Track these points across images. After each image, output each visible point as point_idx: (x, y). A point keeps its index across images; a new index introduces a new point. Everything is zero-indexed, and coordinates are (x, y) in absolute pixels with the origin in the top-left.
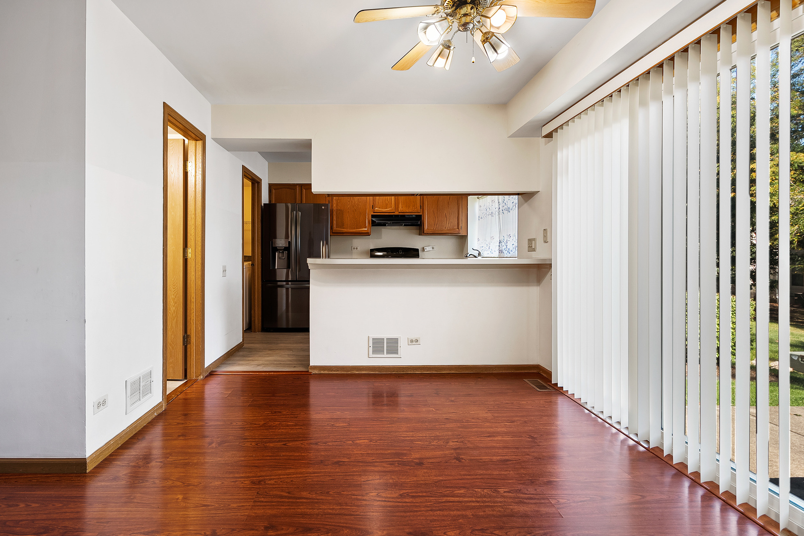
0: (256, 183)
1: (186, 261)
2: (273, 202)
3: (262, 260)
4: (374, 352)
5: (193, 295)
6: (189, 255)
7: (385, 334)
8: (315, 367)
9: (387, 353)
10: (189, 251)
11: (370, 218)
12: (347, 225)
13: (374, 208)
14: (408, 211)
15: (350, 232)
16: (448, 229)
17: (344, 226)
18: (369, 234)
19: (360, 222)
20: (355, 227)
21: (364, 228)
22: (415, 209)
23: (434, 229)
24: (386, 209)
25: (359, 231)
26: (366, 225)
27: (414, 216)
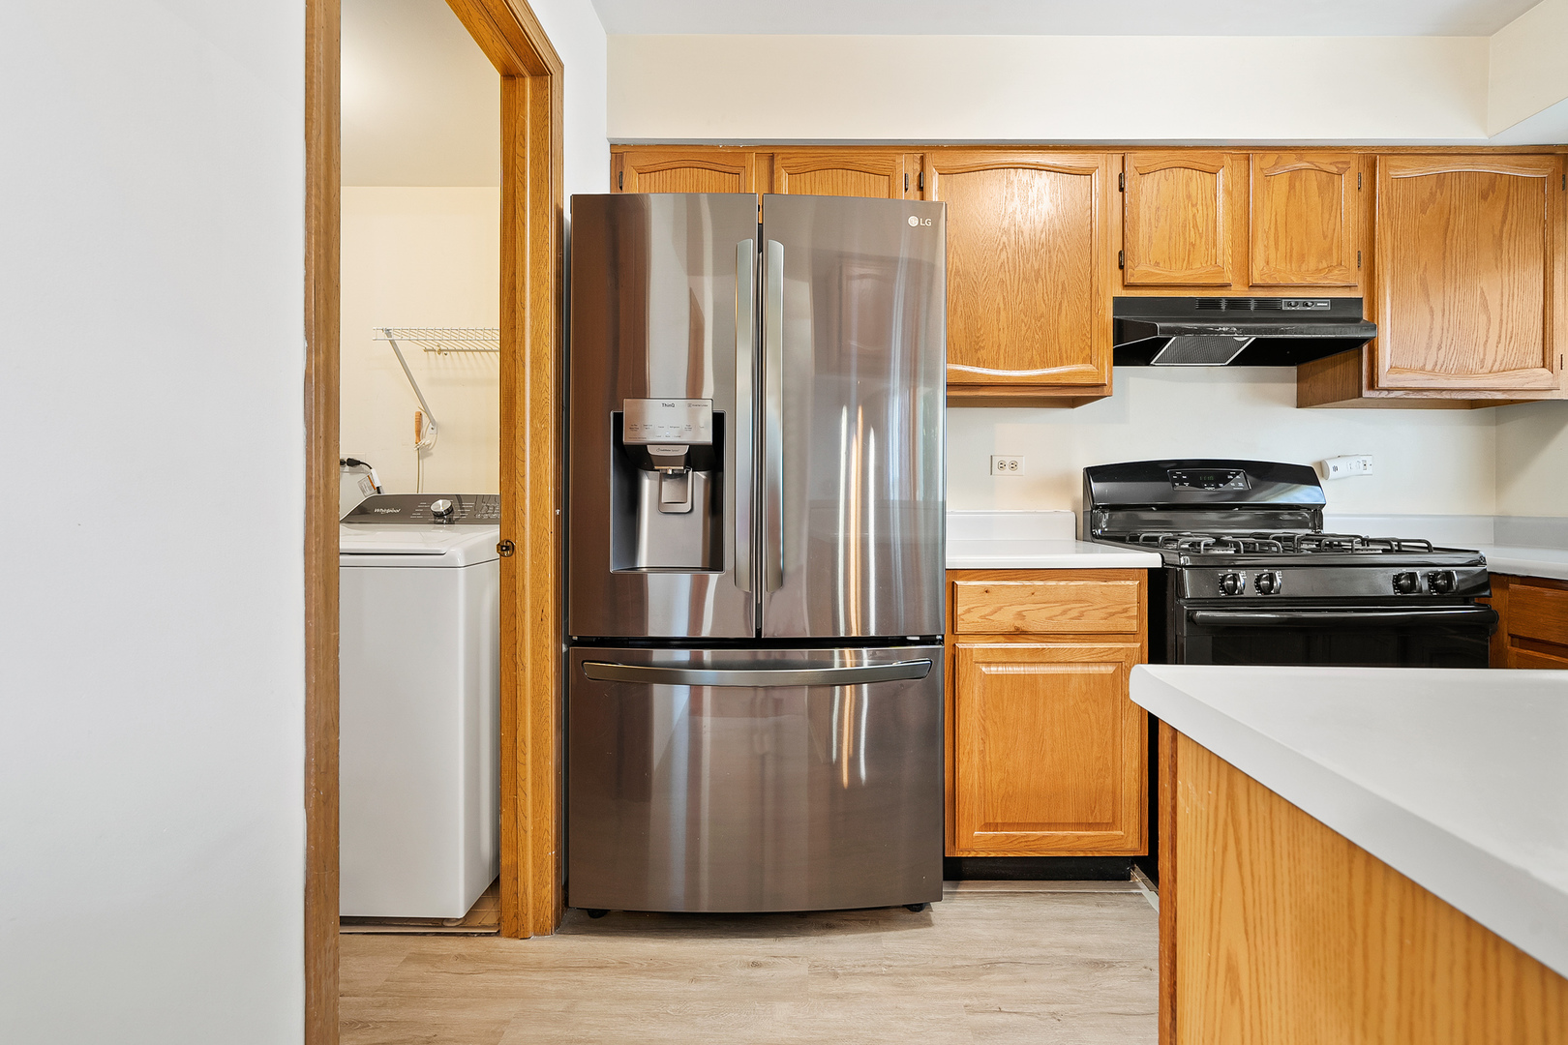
11: (1109, 316)
12: (996, 348)
13: (1128, 264)
14: (1296, 281)
15: (1012, 381)
16: (1495, 368)
17: (983, 353)
18: (1103, 392)
19: (1061, 330)
20: (1037, 358)
21: (1081, 360)
22: (1330, 268)
23: (1429, 367)
24: (1189, 272)
25: (1054, 374)
26: (1088, 349)
27: (1324, 306)
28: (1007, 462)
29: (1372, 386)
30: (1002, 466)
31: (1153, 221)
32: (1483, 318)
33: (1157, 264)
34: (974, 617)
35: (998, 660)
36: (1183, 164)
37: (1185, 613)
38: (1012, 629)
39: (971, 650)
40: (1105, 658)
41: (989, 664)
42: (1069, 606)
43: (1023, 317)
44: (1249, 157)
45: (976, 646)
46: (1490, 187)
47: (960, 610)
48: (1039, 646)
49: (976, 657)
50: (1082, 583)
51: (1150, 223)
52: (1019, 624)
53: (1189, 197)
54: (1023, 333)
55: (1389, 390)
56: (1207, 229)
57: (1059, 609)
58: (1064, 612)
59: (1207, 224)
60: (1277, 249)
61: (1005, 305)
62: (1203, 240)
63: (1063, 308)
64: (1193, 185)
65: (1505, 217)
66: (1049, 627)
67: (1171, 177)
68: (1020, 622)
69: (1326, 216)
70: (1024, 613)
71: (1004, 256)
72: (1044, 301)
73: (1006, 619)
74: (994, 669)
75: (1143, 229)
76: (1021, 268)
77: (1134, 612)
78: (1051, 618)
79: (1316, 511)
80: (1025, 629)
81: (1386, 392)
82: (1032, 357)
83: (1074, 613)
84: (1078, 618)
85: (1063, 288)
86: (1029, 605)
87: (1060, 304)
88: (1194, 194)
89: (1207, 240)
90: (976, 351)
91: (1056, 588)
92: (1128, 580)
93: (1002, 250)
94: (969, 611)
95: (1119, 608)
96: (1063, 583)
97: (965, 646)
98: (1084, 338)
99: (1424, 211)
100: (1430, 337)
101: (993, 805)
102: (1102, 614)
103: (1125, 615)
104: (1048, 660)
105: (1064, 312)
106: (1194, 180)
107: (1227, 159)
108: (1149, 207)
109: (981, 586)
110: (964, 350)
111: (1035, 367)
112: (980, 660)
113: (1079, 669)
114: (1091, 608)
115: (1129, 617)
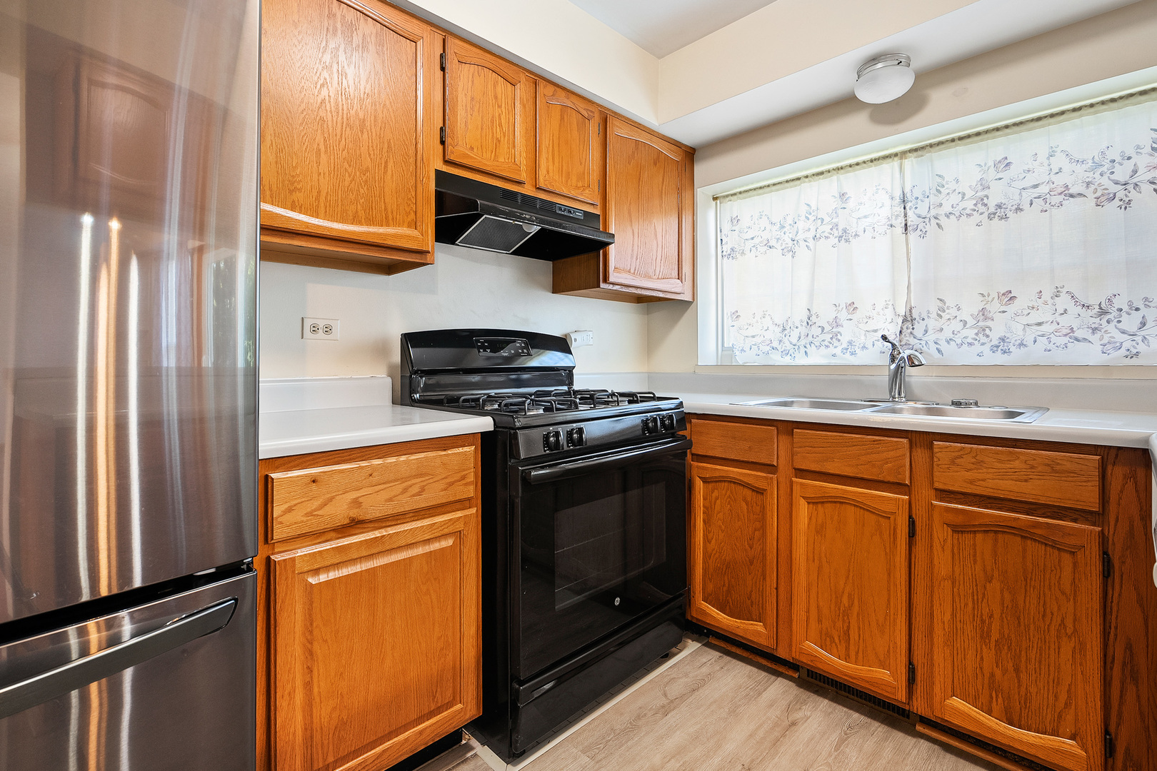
11: (432, 186)
12: (315, 194)
13: (448, 141)
14: (565, 192)
15: (334, 234)
16: (660, 277)
17: (298, 196)
18: (426, 259)
19: (386, 189)
20: (361, 213)
21: (406, 224)
22: (584, 188)
23: (632, 271)
24: (496, 163)
25: (381, 234)
26: (413, 214)
27: (580, 215)
28: (321, 324)
29: (606, 280)
30: (315, 329)
31: (469, 109)
32: (655, 242)
33: (472, 149)
34: (298, 516)
35: (329, 563)
36: (491, 67)
37: (520, 473)
38: (347, 521)
39: (293, 559)
40: (446, 531)
41: (316, 572)
42: (410, 483)
43: (346, 165)
44: (536, 82)
45: (300, 553)
46: (658, 158)
47: (277, 511)
48: (377, 534)
49: (299, 566)
50: (422, 455)
51: (466, 110)
52: (354, 513)
53: (496, 98)
54: (347, 184)
55: (613, 284)
56: (509, 131)
57: (399, 488)
58: (405, 490)
59: (509, 126)
60: (554, 164)
61: (326, 148)
62: (506, 138)
63: (389, 167)
64: (499, 89)
65: (663, 179)
66: (390, 509)
67: (482, 75)
68: (355, 511)
69: (581, 147)
70: (361, 500)
71: (324, 92)
72: (370, 155)
73: (339, 511)
74: (323, 578)
75: (461, 113)
76: (345, 112)
77: (471, 478)
78: (390, 500)
79: (569, 371)
80: (361, 518)
81: (612, 286)
82: (357, 212)
83: (415, 489)
84: (419, 494)
85: (389, 147)
86: (366, 489)
87: (386, 162)
88: (499, 96)
89: (509, 140)
90: (291, 192)
91: (396, 464)
92: (464, 446)
93: (322, 85)
94: (290, 510)
95: (458, 476)
96: (403, 458)
97: (286, 556)
98: (410, 202)
99: (629, 163)
100: (633, 250)
101: (322, 743)
102: (442, 485)
103: (463, 482)
104: (388, 548)
105: (389, 172)
106: (500, 85)
107: (523, 77)
108: (466, 94)
109: (306, 476)
110: (274, 188)
111: (360, 223)
112: (306, 569)
113: (420, 550)
114: (431, 481)
115: (466, 484)
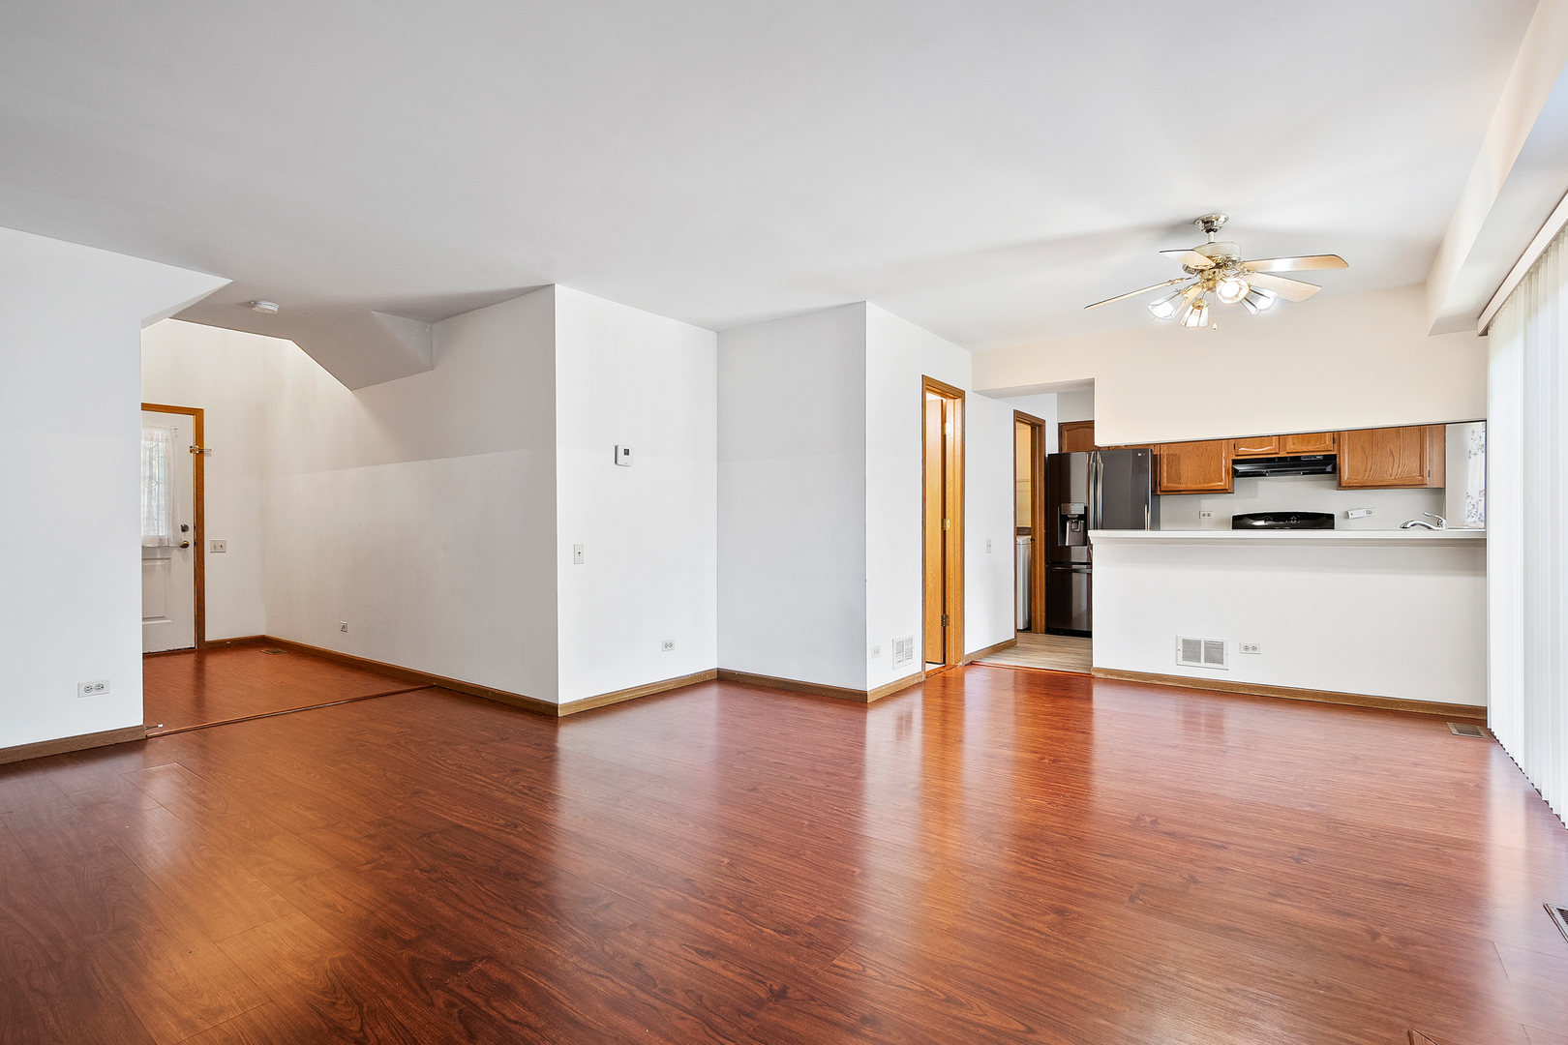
0: (1037, 427)
1: (944, 533)
2: (1065, 450)
3: (1046, 534)
4: (1185, 658)
5: (952, 572)
6: (948, 527)
7: (1204, 635)
8: (1100, 670)
9: (1205, 661)
10: (948, 522)
14: (1306, 450)
18: (1228, 491)
19: (1211, 471)
20: (1202, 481)
21: (1218, 481)
22: (1320, 445)
23: (1365, 477)
25: (1208, 486)
26: (1221, 477)
27: (1320, 457)
28: (1206, 513)
30: (1204, 515)
98: (1219, 474)
111: (1201, 484)
